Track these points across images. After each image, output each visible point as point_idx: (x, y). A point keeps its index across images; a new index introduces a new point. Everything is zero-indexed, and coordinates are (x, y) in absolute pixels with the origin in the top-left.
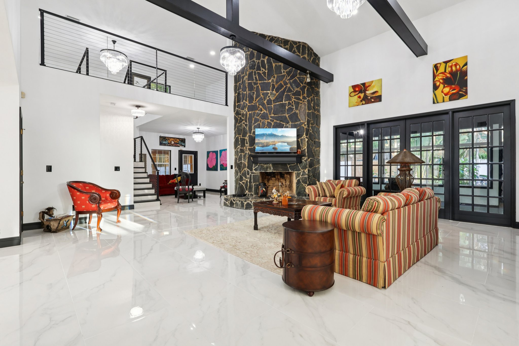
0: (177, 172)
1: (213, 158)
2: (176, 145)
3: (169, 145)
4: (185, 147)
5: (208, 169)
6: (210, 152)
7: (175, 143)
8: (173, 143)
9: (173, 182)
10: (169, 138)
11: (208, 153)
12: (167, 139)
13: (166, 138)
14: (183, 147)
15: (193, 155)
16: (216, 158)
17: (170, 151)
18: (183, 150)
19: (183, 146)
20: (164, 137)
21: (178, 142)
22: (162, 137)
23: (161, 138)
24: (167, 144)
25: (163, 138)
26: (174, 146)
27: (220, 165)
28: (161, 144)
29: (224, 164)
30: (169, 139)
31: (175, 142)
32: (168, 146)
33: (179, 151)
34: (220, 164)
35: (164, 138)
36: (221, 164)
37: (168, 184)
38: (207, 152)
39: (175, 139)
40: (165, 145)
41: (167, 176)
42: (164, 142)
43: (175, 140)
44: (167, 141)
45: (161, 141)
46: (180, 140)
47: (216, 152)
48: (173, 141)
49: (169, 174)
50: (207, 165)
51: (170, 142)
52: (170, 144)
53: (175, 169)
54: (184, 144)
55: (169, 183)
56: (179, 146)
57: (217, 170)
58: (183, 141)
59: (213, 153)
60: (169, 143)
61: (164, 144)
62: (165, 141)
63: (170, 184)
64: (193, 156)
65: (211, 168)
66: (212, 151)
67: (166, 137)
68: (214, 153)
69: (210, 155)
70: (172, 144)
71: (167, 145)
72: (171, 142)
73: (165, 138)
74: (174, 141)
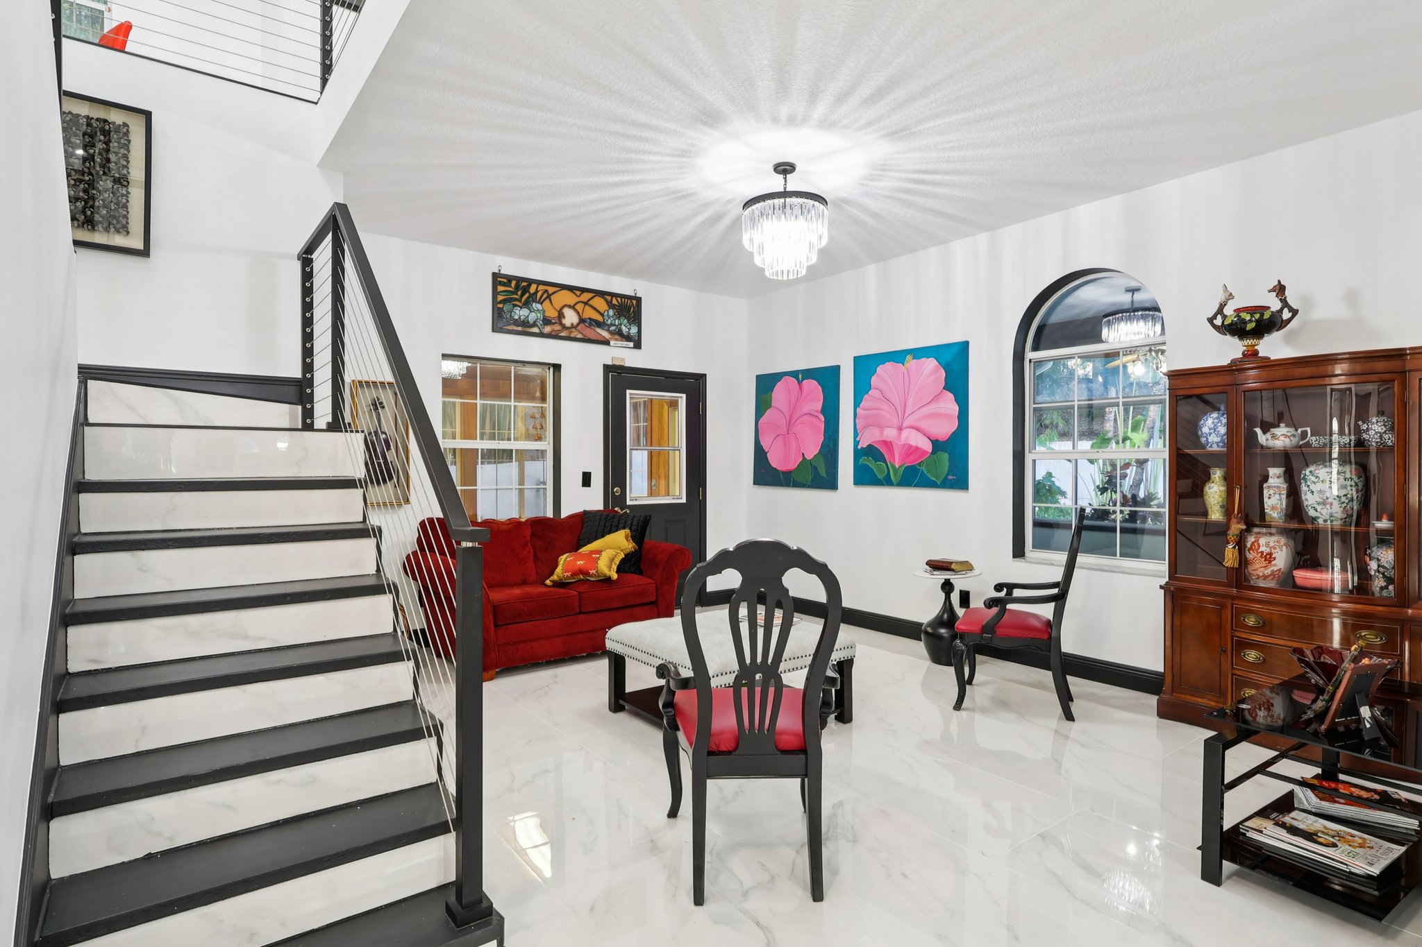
0: (593, 500)
1: (806, 408)
2: (588, 331)
3: (547, 329)
4: (638, 345)
5: (765, 474)
6: (776, 377)
7: (582, 321)
8: (570, 318)
9: (581, 571)
10: (551, 290)
11: (766, 384)
12: (537, 291)
13: (529, 286)
14: (631, 344)
15: (684, 396)
16: (823, 411)
17: (557, 367)
18: (627, 365)
19: (628, 338)
20: (519, 280)
21: (602, 315)
22: (510, 278)
23: (504, 284)
24: (534, 325)
25: (514, 283)
26: (579, 336)
27: (858, 453)
28: (501, 322)
29: (888, 444)
30: (549, 297)
31: (585, 316)
32: (541, 335)
33: (608, 369)
34: (856, 443)
35: (517, 286)
36: (863, 444)
37: (548, 582)
38: (757, 376)
39: (586, 296)
40: (524, 329)
41: (538, 525)
42: (520, 313)
43: (586, 303)
44: (539, 306)
45: (503, 302)
46: (611, 305)
47: (828, 377)
48: (573, 307)
49: (550, 514)
50: (760, 455)
51: (552, 314)
52: (554, 329)
53: (587, 480)
54: (634, 330)
55: (555, 577)
56: (607, 343)
57: (830, 483)
58: (629, 308)
59: (800, 383)
60: (547, 321)
61: (517, 322)
62: (526, 304)
63: (560, 584)
64: (682, 399)
65: (787, 474)
66: (794, 374)
67: (531, 282)
68: (811, 385)
69: (779, 394)
70: (564, 327)
71: (535, 330)
72: (561, 315)
73: (526, 289)
74: (579, 307)
